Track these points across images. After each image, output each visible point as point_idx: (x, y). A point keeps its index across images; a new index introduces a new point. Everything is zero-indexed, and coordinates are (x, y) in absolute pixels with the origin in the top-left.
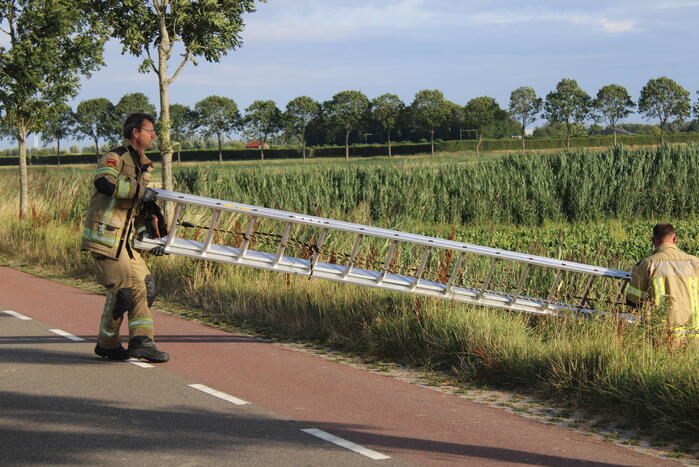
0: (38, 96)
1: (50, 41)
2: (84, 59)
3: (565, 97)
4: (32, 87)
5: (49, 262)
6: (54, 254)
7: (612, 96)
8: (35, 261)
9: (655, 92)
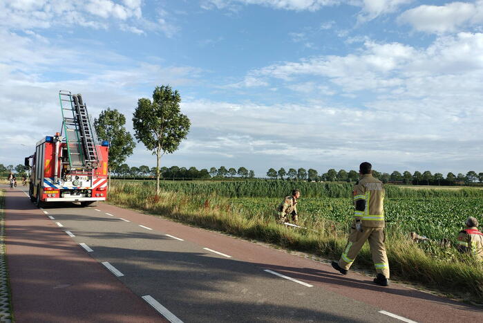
0: (115, 161)
1: (120, 147)
2: (127, 152)
3: (222, 170)
4: (114, 158)
5: (122, 203)
6: (123, 201)
7: (232, 170)
8: (117, 203)
9: (241, 170)
